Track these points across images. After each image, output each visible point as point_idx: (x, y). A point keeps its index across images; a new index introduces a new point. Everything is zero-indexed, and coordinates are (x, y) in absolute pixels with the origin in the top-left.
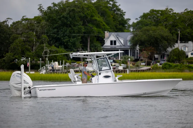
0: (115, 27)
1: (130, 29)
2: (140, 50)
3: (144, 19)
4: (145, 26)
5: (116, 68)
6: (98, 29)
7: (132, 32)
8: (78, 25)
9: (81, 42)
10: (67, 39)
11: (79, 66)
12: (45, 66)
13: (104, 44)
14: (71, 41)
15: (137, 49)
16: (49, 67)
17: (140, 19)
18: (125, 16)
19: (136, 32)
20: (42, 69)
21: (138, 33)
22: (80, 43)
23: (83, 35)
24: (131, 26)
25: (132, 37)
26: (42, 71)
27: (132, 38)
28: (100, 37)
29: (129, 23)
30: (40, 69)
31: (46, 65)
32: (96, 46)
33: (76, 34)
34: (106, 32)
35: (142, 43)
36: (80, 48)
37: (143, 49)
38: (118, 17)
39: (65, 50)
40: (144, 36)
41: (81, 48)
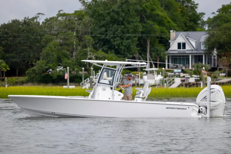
0: (184, 25)
1: (205, 27)
2: (217, 55)
3: (223, 13)
4: (225, 22)
5: (186, 80)
6: (160, 28)
7: (207, 31)
8: (134, 22)
9: (138, 45)
10: (118, 41)
11: (136, 78)
12: (89, 78)
13: (169, 47)
14: (124, 43)
15: (215, 54)
16: (95, 79)
17: (218, 13)
18: (197, 9)
19: (212, 32)
20: (84, 82)
21: (215, 32)
22: (137, 47)
23: (140, 35)
24: (206, 23)
25: (207, 37)
26: (85, 85)
27: (207, 39)
28: (163, 38)
29: (202, 19)
30: (82, 82)
31: (91, 77)
32: (158, 51)
33: (130, 35)
34: (171, 31)
35: (221, 47)
36: (136, 54)
37: (222, 54)
38: (188, 10)
39: (116, 56)
40: (223, 36)
41: (138, 54)
